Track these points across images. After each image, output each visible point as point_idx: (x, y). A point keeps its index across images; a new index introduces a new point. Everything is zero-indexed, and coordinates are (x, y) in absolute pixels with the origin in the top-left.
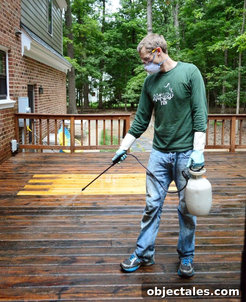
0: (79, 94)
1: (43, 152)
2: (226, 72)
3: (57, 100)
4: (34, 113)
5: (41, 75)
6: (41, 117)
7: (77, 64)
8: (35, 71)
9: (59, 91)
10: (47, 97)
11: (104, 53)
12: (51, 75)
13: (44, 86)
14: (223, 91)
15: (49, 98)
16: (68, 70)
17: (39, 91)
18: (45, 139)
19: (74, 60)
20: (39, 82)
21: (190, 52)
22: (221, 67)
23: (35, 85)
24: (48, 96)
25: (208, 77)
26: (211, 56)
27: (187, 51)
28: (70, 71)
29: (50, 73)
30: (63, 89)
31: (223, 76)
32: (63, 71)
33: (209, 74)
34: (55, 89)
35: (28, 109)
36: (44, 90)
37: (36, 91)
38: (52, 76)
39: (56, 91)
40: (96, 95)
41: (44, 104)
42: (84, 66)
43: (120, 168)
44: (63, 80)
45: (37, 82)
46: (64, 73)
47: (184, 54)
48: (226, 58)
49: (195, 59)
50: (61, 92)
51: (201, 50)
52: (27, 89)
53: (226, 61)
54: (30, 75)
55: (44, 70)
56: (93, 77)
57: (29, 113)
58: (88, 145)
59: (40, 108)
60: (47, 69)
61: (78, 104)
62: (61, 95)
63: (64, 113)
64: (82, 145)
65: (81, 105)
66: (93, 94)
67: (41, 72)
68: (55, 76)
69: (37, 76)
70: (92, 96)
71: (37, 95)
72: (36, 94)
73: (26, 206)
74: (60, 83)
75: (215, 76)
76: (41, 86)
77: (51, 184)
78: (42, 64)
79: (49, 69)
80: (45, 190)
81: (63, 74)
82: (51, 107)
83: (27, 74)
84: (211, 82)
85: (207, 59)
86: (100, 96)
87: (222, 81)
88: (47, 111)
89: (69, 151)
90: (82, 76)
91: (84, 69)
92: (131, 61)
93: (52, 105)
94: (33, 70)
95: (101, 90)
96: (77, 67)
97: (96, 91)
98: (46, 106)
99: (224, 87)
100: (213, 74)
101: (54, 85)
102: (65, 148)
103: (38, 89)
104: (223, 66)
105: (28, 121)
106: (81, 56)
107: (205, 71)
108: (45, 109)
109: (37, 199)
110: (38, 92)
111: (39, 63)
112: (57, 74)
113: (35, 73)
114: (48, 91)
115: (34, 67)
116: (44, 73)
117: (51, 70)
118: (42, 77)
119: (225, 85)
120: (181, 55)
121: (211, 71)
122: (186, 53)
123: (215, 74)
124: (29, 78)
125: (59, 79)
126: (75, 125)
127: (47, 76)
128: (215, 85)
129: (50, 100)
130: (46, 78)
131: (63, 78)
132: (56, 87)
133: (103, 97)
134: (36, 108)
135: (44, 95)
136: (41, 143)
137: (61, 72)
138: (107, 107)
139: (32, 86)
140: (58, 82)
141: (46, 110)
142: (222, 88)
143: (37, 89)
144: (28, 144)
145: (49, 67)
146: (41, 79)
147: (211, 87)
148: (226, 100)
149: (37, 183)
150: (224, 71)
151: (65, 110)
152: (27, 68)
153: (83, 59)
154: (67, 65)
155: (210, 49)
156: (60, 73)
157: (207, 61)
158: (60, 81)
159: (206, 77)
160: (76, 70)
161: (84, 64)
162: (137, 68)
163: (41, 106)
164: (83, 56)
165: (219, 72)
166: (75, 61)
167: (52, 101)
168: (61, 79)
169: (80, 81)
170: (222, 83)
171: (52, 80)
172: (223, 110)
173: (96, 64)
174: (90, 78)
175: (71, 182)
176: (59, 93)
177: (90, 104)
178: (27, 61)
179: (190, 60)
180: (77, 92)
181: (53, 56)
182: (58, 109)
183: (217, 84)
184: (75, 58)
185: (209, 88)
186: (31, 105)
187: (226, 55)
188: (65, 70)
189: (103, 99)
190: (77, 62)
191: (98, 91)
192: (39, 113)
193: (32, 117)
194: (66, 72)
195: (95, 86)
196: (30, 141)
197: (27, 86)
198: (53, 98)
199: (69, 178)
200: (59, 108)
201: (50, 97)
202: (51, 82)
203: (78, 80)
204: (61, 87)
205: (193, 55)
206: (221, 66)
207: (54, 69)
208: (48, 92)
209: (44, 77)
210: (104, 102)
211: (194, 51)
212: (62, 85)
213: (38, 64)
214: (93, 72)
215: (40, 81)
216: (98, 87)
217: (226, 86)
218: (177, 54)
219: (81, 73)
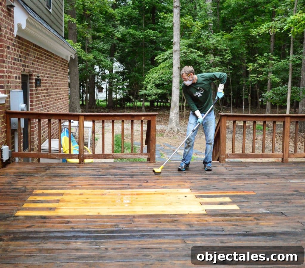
0: (82, 89)
1: (40, 162)
2: (273, 62)
3: (57, 96)
4: (30, 111)
5: (38, 62)
6: (40, 116)
7: (81, 49)
8: (31, 56)
9: (60, 84)
10: (45, 91)
11: (116, 37)
12: (50, 62)
13: (42, 76)
14: (269, 86)
15: (47, 93)
16: (71, 58)
17: (36, 83)
18: (45, 145)
19: (78, 44)
20: (35, 72)
21: (227, 36)
22: (265, 56)
23: (31, 75)
24: (46, 89)
25: (249, 68)
26: (252, 42)
27: (223, 35)
28: (74, 58)
29: (49, 60)
30: (64, 81)
31: (268, 67)
32: (64, 58)
33: (251, 64)
34: (55, 81)
35: (23, 106)
36: (42, 81)
37: (31, 83)
38: (51, 64)
39: (56, 84)
40: (104, 90)
41: (41, 100)
42: (89, 52)
43: (145, 181)
44: (64, 69)
45: (33, 71)
46: (65, 60)
47: (219, 39)
48: (272, 44)
49: (233, 45)
50: (62, 85)
51: (240, 33)
52: (21, 80)
53: (272, 48)
54: (24, 62)
55: (41, 56)
56: (100, 67)
57: (24, 110)
58: (101, 153)
59: (36, 105)
60: (45, 54)
61: (81, 103)
62: (61, 90)
63: (67, 112)
64: (94, 153)
65: (84, 103)
66: (101, 89)
67: (38, 58)
68: (55, 64)
69: (33, 64)
70: (99, 91)
71: (33, 88)
72: (31, 87)
73: (28, 230)
74: (61, 74)
75: (258, 68)
76: (38, 77)
77: (58, 201)
78: (39, 47)
79: (48, 55)
80: (51, 209)
81: (64, 62)
82: (50, 105)
83: (21, 61)
84: (253, 75)
85: (248, 45)
86: (110, 91)
87: (267, 73)
88: (45, 109)
89: (77, 161)
90: (86, 66)
91: (90, 56)
92: (151, 47)
93: (51, 101)
94: (28, 55)
95: (110, 84)
96: (83, 53)
97: (105, 86)
98: (44, 103)
99: (269, 81)
100: (256, 65)
101: (54, 76)
102: (71, 156)
103: (34, 81)
104: (269, 54)
105: (22, 121)
106: (85, 38)
107: (246, 61)
108: (42, 106)
109: (43, 220)
110: (34, 85)
111: (36, 46)
112: (57, 62)
113: (30, 59)
114: (46, 83)
115: (29, 51)
116: (42, 59)
117: (50, 56)
118: (39, 65)
119: (271, 79)
120: (215, 40)
121: (255, 61)
122: (222, 38)
123: (259, 64)
124: (23, 66)
125: (59, 68)
126: (85, 128)
127: (45, 64)
128: (258, 79)
129: (49, 96)
130: (44, 66)
131: (65, 67)
132: (57, 78)
133: (114, 93)
134: (31, 105)
135: (42, 88)
136: (40, 150)
137: (62, 59)
138: (118, 106)
139: (26, 76)
140: (58, 72)
141: (43, 108)
142: (267, 82)
143: (32, 80)
144: (23, 152)
145: (47, 51)
146: (38, 67)
147: (253, 82)
148: (273, 98)
149: (40, 200)
150: (270, 61)
151: (67, 109)
152: (21, 53)
153: (88, 43)
154: (71, 50)
155: (254, 32)
156: (61, 61)
157: (247, 48)
158: (60, 71)
159: (248, 68)
160: (79, 58)
161: (89, 50)
162: (159, 56)
163: (38, 102)
164: (88, 40)
165: (263, 62)
166: (79, 46)
167: (52, 97)
168: (62, 69)
169: (85, 71)
170: (268, 76)
171: (51, 68)
172: (268, 111)
173: (106, 50)
174: (97, 68)
175: (84, 200)
176: (59, 86)
177: (97, 103)
178: (20, 43)
179: (226, 46)
180: (80, 87)
181: (53, 37)
182: (58, 108)
183: (261, 77)
184: (78, 42)
185: (251, 82)
186: (25, 101)
187: (272, 40)
188: (67, 57)
189: (114, 96)
190: (82, 47)
191: (108, 85)
192: (35, 111)
193: (28, 116)
194: (69, 60)
195: (103, 79)
196: (26, 146)
197: (21, 76)
198: (52, 92)
199: (81, 194)
200: (59, 106)
201: (48, 91)
202: (50, 71)
203: (81, 70)
204: (62, 79)
205: (231, 40)
206: (266, 54)
207: (53, 54)
208: (47, 85)
209: (42, 65)
210: (115, 99)
211: (232, 35)
212: (64, 77)
213: (34, 47)
214: (101, 61)
215: (37, 70)
216: (107, 80)
217: (273, 80)
218: (210, 39)
219: (85, 61)
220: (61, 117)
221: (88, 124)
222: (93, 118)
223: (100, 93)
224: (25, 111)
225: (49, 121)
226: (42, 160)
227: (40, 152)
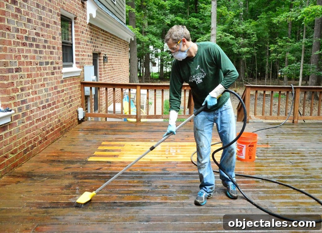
0: (139, 64)
1: (107, 121)
2: (290, 44)
3: (120, 69)
4: (99, 82)
5: (105, 43)
6: (107, 85)
7: (139, 33)
8: (100, 39)
9: (122, 60)
10: (111, 66)
11: (167, 23)
12: (115, 43)
13: (108, 54)
14: (286, 63)
15: (112, 67)
16: (131, 40)
17: (104, 60)
18: (111, 108)
19: (137, 29)
20: (103, 51)
21: (254, 23)
22: (284, 39)
23: (100, 53)
24: (111, 65)
25: (271, 49)
26: (274, 28)
27: (251, 22)
28: (133, 40)
29: (114, 42)
30: (126, 58)
31: (286, 48)
32: (126, 40)
33: (273, 45)
34: (119, 58)
35: (94, 78)
36: (108, 58)
37: (100, 60)
38: (115, 45)
39: (119, 60)
40: (157, 65)
41: (108, 73)
42: (145, 35)
43: (187, 136)
44: (126, 49)
45: (102, 50)
46: (127, 42)
47: (248, 25)
48: (290, 29)
49: (258, 30)
50: (124, 61)
51: (265, 21)
52: (92, 58)
53: (289, 33)
54: (95, 43)
55: (108, 38)
56: (154, 47)
57: (94, 81)
58: (153, 114)
59: (104, 77)
60: (111, 37)
61: (139, 74)
62: (123, 65)
63: (127, 82)
64: (148, 114)
65: (141, 75)
66: (154, 64)
67: (105, 40)
68: (118, 45)
69: (101, 45)
70: (153, 66)
71: (102, 64)
72: (100, 63)
73: (98, 171)
74: (123, 52)
75: (278, 48)
76: (105, 55)
77: (120, 151)
78: (106, 32)
79: (113, 38)
80: (115, 156)
81: (126, 43)
82: (114, 77)
83: (92, 43)
84: (274, 54)
85: (271, 30)
86: (162, 66)
87: (285, 53)
88: (111, 80)
89: (135, 120)
90: (143, 46)
91: (146, 38)
92: (194, 31)
93: (115, 74)
94: (98, 38)
95: (162, 60)
96: (141, 36)
97: (158, 61)
98: (110, 75)
99: (286, 59)
100: (276, 46)
101: (118, 54)
102: (130, 117)
103: (102, 58)
104: (287, 37)
105: (93, 89)
106: (142, 24)
107: (269, 43)
108: (109, 78)
109: (109, 164)
110: (102, 61)
111: (104, 31)
112: (120, 43)
113: (99, 41)
114: (111, 60)
115: (99, 35)
116: (108, 41)
117: (115, 39)
118: (106, 46)
119: (288, 57)
120: (244, 26)
121: (276, 43)
122: (250, 24)
123: (279, 45)
124: (94, 46)
125: (122, 48)
126: (141, 95)
127: (111, 45)
128: (278, 57)
129: (113, 69)
130: (110, 46)
131: (126, 47)
132: (120, 56)
133: (164, 67)
134: (100, 77)
135: (108, 64)
136: (107, 111)
137: (124, 41)
138: (168, 77)
139: (97, 54)
140: (121, 51)
141: (109, 79)
142: (285, 60)
143: (101, 57)
144: (94, 113)
145: (112, 35)
146: (105, 47)
147: (273, 59)
148: (289, 72)
149: (106, 150)
150: (287, 43)
151: (128, 80)
152: (92, 36)
153: (145, 28)
154: (130, 34)
155: (275, 20)
156: (123, 42)
157: (270, 33)
158: (123, 50)
159: (269, 48)
160: (138, 39)
161: (145, 33)
162: (200, 39)
163: (106, 75)
164: (144, 25)
165: (282, 44)
166: (137, 30)
167: (116, 70)
168: (124, 49)
169: (141, 50)
170: (285, 55)
171: (115, 48)
172: (285, 83)
173: (158, 34)
174: (151, 47)
175: (140, 149)
176: (122, 62)
177: (151, 75)
178: (92, 29)
179: (253, 31)
180: (138, 62)
181: (117, 24)
182: (121, 79)
183: (280, 56)
184: (137, 27)
185: (272, 59)
186: (96, 74)
187: (290, 26)
188: (128, 39)
189: (164, 69)
190: (140, 32)
191: (160, 61)
192: (103, 82)
193: (98, 86)
194: (129, 41)
195: (156, 56)
196: (96, 108)
197: (92, 54)
198: (116, 67)
199: (137, 145)
200: (122, 77)
201: (113, 66)
202: (114, 50)
203: (139, 49)
204: (124, 56)
205: (257, 26)
206: (284, 38)
207: (117, 37)
208: (112, 61)
209: (108, 45)
210: (165, 72)
211: (258, 22)
212: (125, 55)
213: (102, 32)
214: (155, 42)
215: (104, 50)
216: (159, 57)
217: (290, 58)
218: (241, 25)
219: (143, 42)
220: (122, 86)
221: (144, 91)
222: (148, 87)
223: (154, 67)
224: (96, 82)
225: (114, 89)
226: (108, 119)
227: (107, 113)
